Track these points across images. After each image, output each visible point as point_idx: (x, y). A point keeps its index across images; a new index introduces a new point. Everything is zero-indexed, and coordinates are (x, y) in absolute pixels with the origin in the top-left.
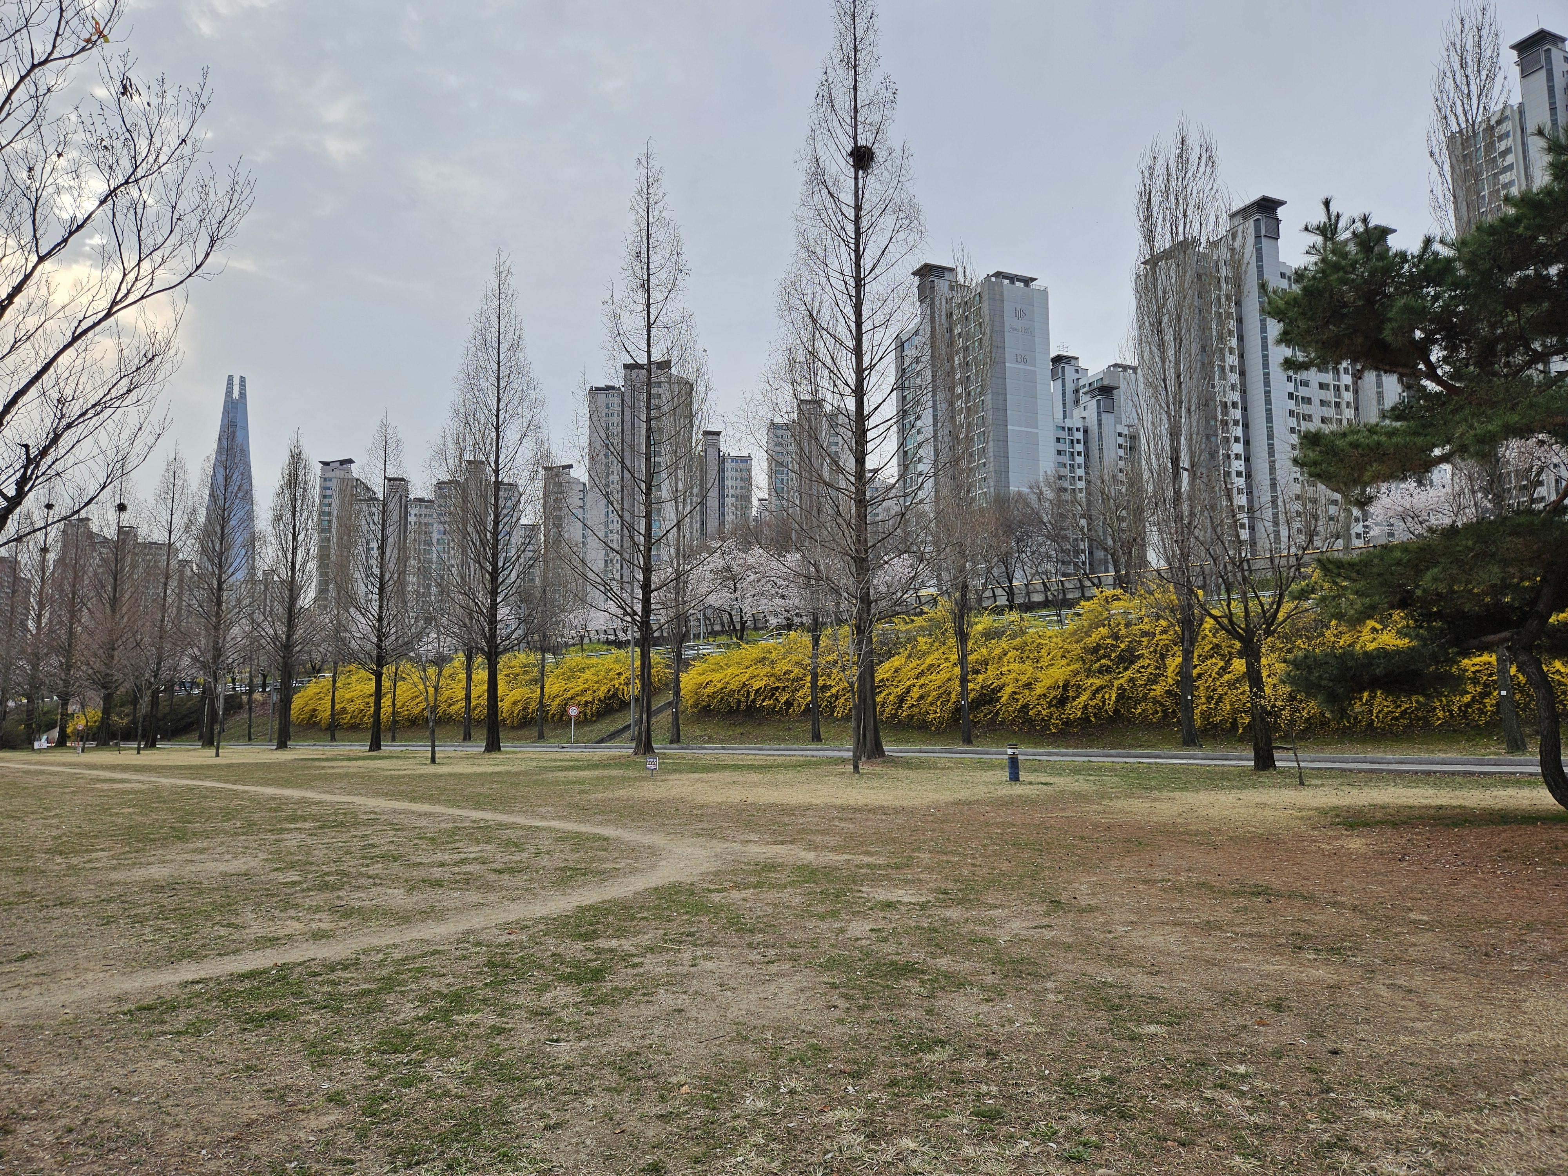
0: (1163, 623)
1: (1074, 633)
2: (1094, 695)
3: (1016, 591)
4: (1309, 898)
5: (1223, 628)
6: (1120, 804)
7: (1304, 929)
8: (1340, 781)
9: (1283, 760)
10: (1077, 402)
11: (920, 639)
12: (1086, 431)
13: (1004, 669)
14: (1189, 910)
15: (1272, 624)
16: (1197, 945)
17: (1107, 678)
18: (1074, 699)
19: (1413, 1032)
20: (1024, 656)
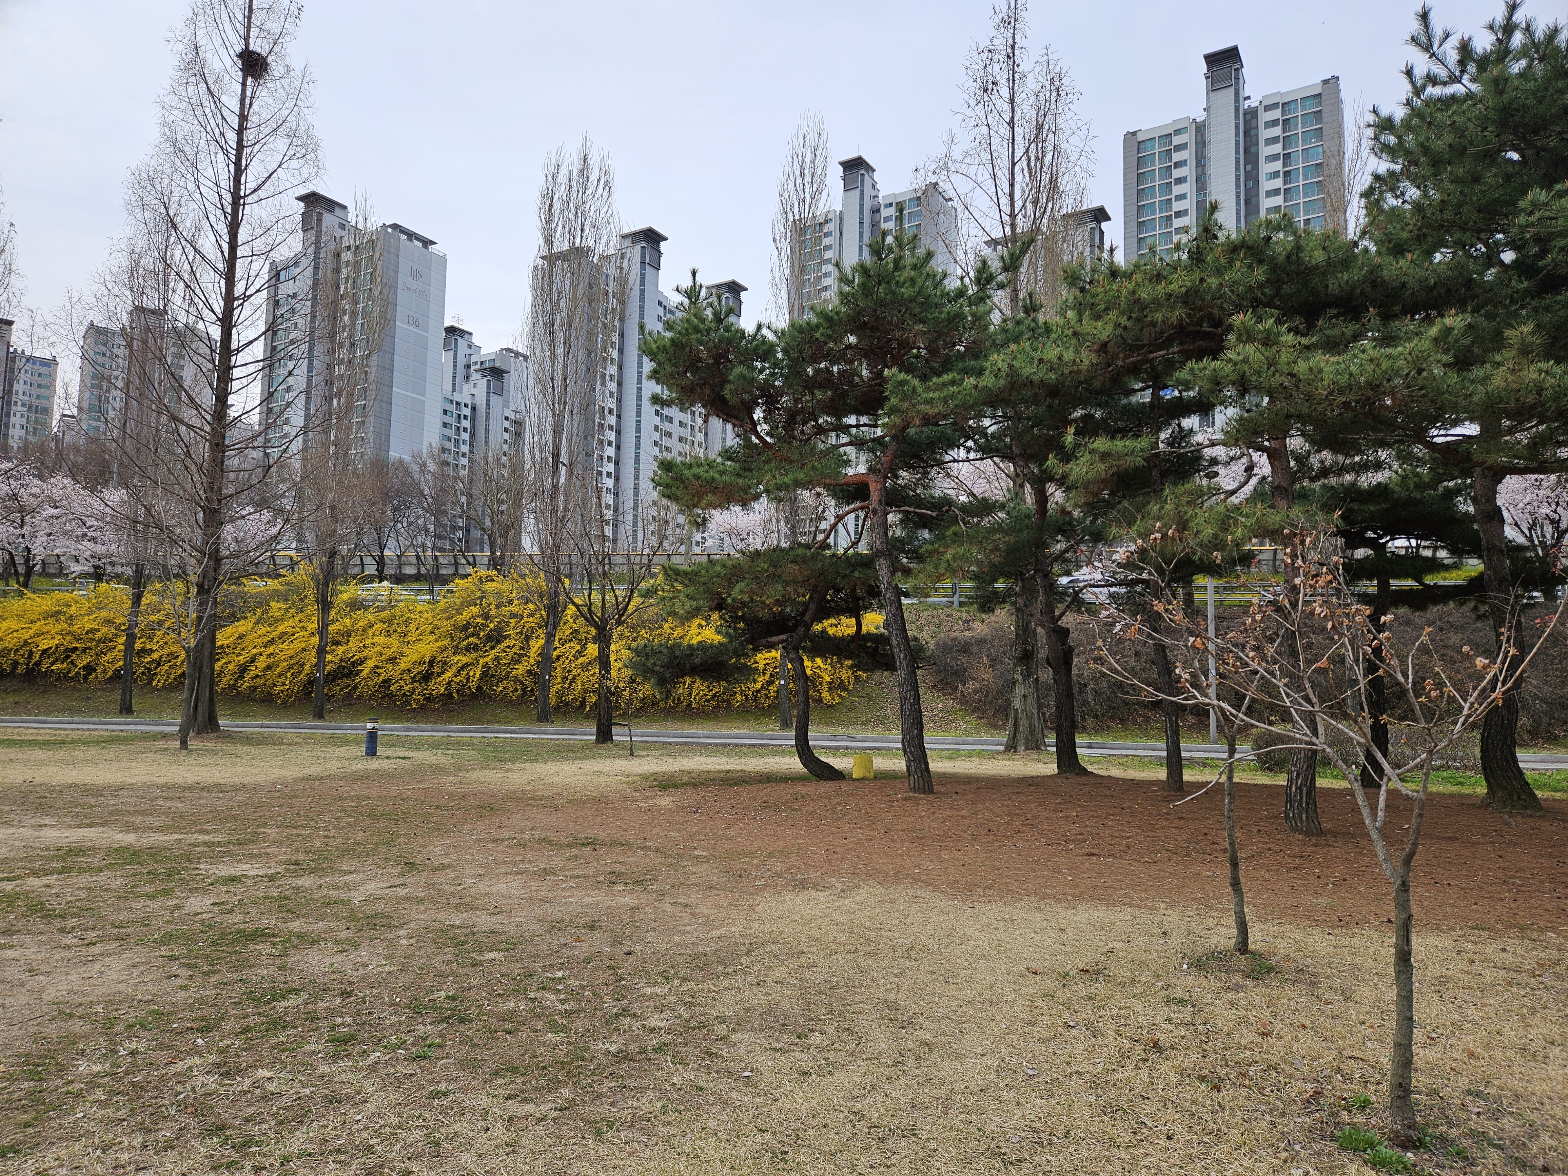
0: (532, 607)
1: (445, 610)
2: (459, 672)
3: (387, 561)
4: (625, 845)
5: (582, 615)
6: (475, 775)
7: (618, 868)
8: (660, 752)
9: (619, 734)
10: (467, 378)
11: (273, 604)
12: (474, 409)
13: (368, 642)
14: (530, 862)
15: (623, 615)
16: (533, 888)
17: (474, 655)
18: (439, 675)
19: (684, 933)
20: (391, 629)
